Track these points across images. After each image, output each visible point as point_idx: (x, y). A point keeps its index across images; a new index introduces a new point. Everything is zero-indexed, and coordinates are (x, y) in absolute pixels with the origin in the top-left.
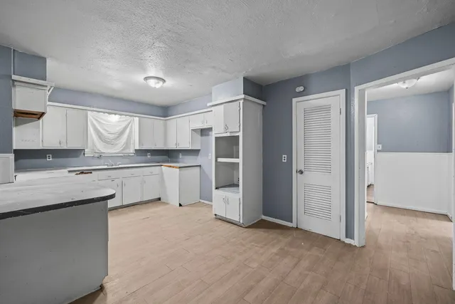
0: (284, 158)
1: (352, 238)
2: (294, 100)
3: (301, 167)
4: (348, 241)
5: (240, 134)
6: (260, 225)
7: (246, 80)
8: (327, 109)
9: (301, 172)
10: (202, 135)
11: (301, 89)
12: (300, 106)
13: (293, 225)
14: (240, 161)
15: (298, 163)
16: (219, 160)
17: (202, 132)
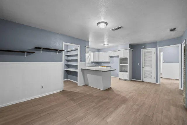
0: (139, 64)
1: (157, 82)
2: (142, 50)
3: (144, 66)
4: (156, 83)
5: (128, 58)
7: (130, 44)
8: (151, 52)
9: (144, 67)
10: (111, 58)
11: (144, 47)
12: (143, 51)
13: (142, 81)
14: (128, 65)
16: (121, 64)
17: (111, 57)
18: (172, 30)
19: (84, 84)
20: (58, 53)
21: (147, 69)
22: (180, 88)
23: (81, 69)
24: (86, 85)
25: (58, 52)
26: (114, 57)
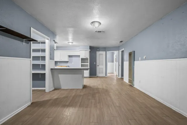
0: (95, 63)
2: (97, 52)
4: (106, 76)
6: (90, 77)
7: (90, 46)
8: (102, 54)
9: (98, 66)
11: (98, 50)
13: (97, 76)
15: (97, 64)
16: (82, 64)
17: (70, 56)
18: (121, 42)
19: (53, 89)
20: (24, 43)
21: (100, 67)
22: (118, 77)
23: (51, 69)
24: (55, 89)
25: (24, 41)
26: (73, 57)
